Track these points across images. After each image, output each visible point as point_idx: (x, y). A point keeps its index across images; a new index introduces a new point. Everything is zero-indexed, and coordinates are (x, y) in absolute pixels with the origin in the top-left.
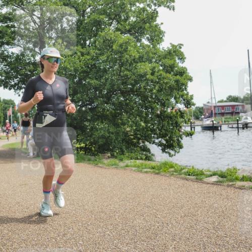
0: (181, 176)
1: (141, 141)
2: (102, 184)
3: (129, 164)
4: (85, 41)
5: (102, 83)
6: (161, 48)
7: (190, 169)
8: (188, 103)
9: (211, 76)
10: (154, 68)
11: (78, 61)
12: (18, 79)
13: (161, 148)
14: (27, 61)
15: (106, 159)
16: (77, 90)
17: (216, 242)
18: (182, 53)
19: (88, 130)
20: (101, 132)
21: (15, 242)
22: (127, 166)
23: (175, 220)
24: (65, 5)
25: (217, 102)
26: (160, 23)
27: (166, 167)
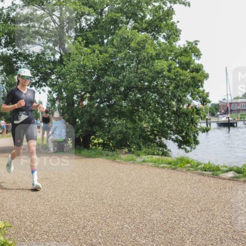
0: (197, 172)
1: (157, 138)
2: (120, 178)
3: (146, 159)
4: (103, 39)
5: (120, 80)
6: (177, 45)
7: (207, 165)
8: (204, 101)
9: (227, 73)
10: (171, 65)
11: (97, 59)
12: (39, 77)
13: (177, 144)
14: (48, 60)
15: (124, 154)
16: (96, 87)
17: (233, 237)
18: (198, 49)
19: (106, 126)
20: (119, 128)
21: (37, 233)
22: (144, 161)
23: (192, 214)
24: (83, 4)
25: (232, 98)
26: (176, 21)
27: (183, 163)
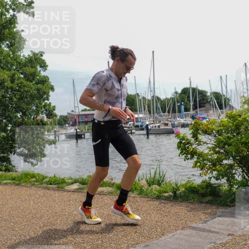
0: (42, 186)
6: (22, 55)
7: (52, 178)
8: (50, 114)
9: (74, 86)
10: (14, 75)
18: (44, 60)
25: (80, 110)
27: (27, 178)
